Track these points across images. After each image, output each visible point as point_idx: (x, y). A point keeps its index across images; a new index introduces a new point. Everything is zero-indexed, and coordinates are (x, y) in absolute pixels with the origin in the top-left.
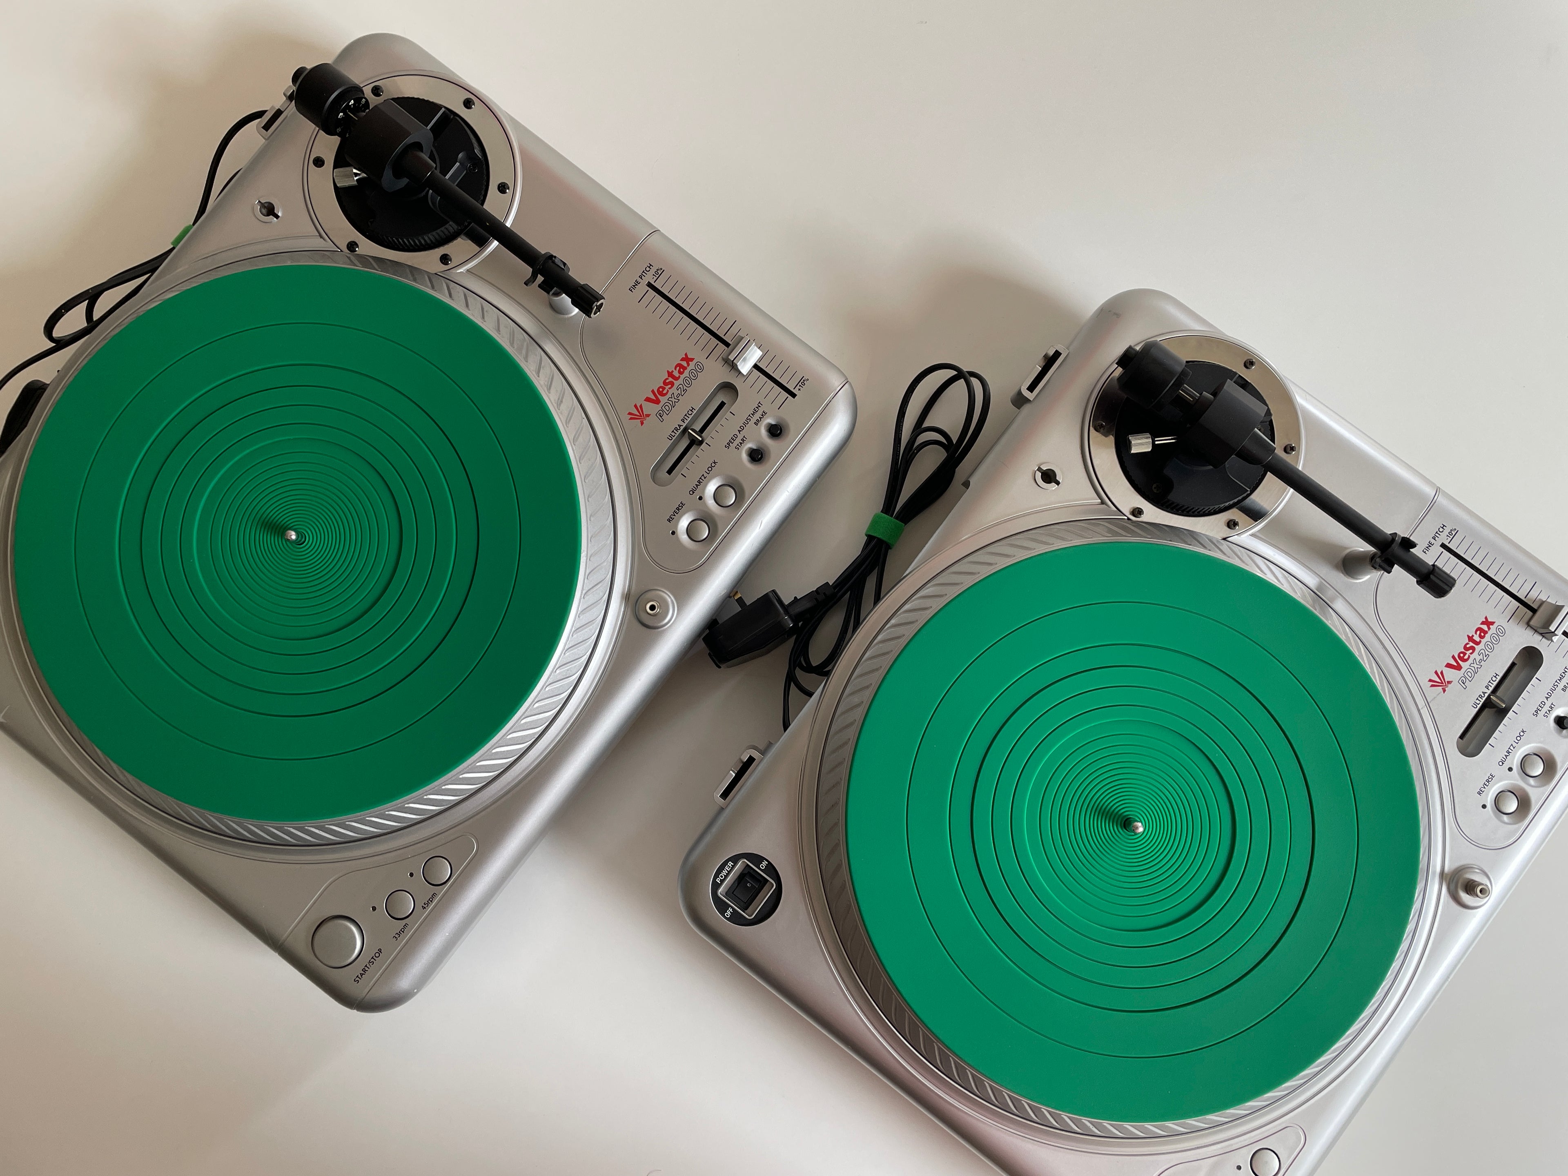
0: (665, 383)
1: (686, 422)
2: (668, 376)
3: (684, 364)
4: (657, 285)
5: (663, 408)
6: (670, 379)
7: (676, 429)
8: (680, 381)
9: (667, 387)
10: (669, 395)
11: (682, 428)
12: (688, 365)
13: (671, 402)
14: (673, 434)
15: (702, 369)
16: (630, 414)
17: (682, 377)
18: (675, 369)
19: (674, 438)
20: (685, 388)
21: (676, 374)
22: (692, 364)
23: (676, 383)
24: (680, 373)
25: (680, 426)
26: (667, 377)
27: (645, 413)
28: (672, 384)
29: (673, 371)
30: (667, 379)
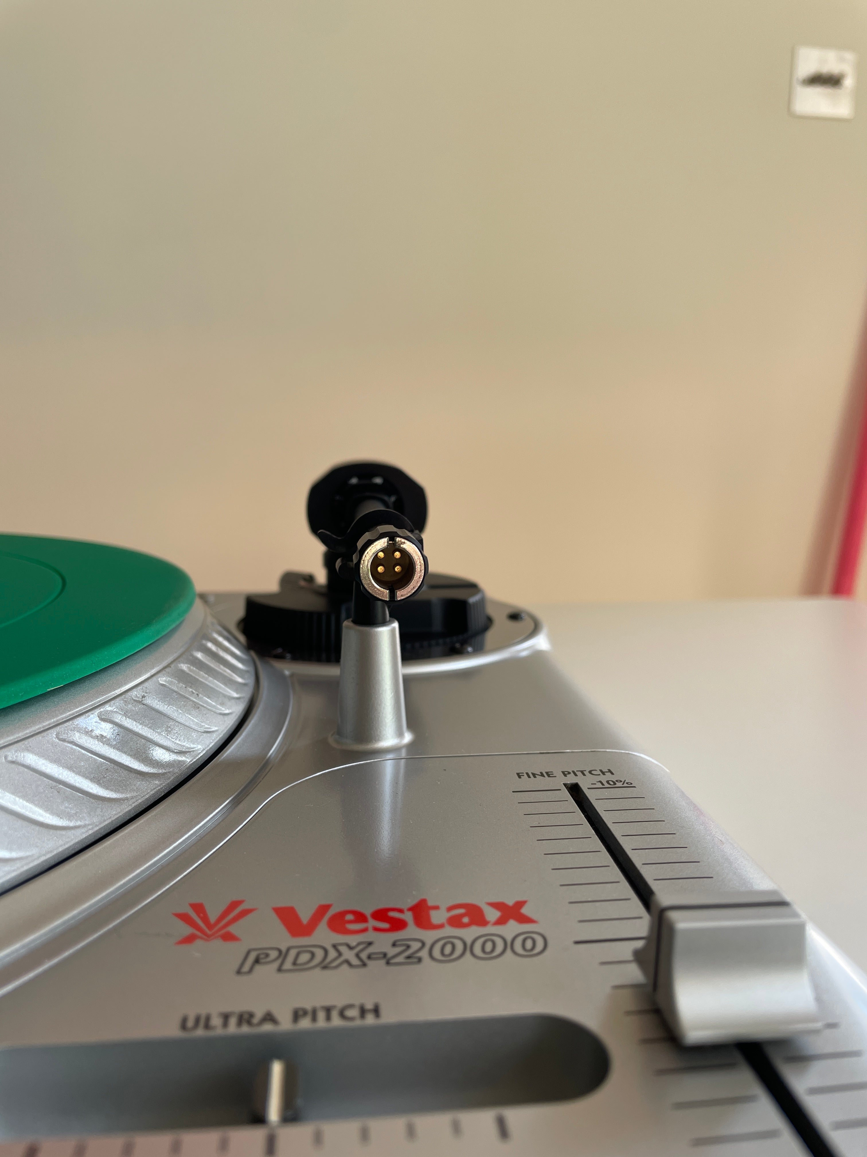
0: (381, 915)
1: (305, 1023)
2: (410, 909)
3: (491, 915)
4: (592, 795)
5: (293, 953)
6: (408, 917)
7: (246, 1018)
8: (429, 936)
9: (372, 923)
10: (353, 940)
11: (268, 1027)
12: (501, 921)
13: (332, 954)
14: (217, 1021)
15: (530, 953)
16: (199, 908)
17: (449, 931)
18: (450, 909)
19: (200, 1032)
20: (424, 954)
21: (437, 917)
22: (512, 928)
23: (412, 931)
24: (455, 922)
25: (269, 1018)
26: (405, 906)
27: (233, 929)
28: (398, 925)
29: (436, 908)
30: (401, 911)
